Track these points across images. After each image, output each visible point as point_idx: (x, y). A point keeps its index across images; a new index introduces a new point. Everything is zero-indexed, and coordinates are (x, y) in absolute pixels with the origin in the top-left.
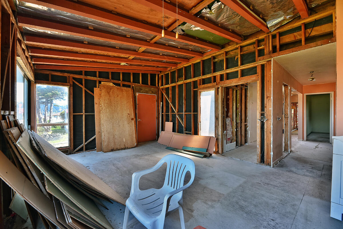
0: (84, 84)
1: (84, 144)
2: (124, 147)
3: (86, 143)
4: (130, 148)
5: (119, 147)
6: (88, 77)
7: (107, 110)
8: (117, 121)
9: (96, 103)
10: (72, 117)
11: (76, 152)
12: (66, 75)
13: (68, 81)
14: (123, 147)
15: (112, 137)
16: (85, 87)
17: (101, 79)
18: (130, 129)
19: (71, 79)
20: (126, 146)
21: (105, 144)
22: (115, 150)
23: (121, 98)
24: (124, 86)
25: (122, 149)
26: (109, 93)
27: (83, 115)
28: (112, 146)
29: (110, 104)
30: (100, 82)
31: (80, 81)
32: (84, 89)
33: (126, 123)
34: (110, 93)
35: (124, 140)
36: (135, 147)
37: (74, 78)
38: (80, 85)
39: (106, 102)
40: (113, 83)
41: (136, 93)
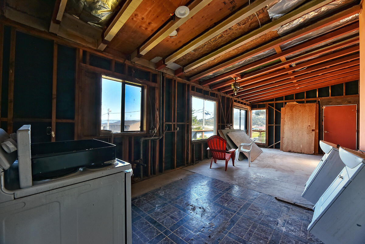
0: (274, 107)
1: (274, 144)
2: (301, 152)
4: (306, 154)
5: (295, 151)
6: (277, 101)
7: (289, 122)
8: (297, 131)
9: (282, 118)
10: (267, 127)
11: (269, 147)
12: (265, 103)
13: (266, 107)
15: (291, 142)
16: (275, 108)
17: (287, 101)
18: (309, 138)
19: (267, 105)
20: (303, 151)
21: (285, 146)
22: (292, 152)
23: (302, 113)
24: (307, 102)
25: (298, 153)
26: (292, 110)
27: (273, 126)
28: (290, 148)
29: (292, 118)
30: (286, 103)
31: (272, 105)
32: (274, 109)
33: (305, 133)
36: (312, 154)
37: (269, 104)
38: (272, 108)
39: (289, 117)
40: (297, 102)
41: (323, 106)
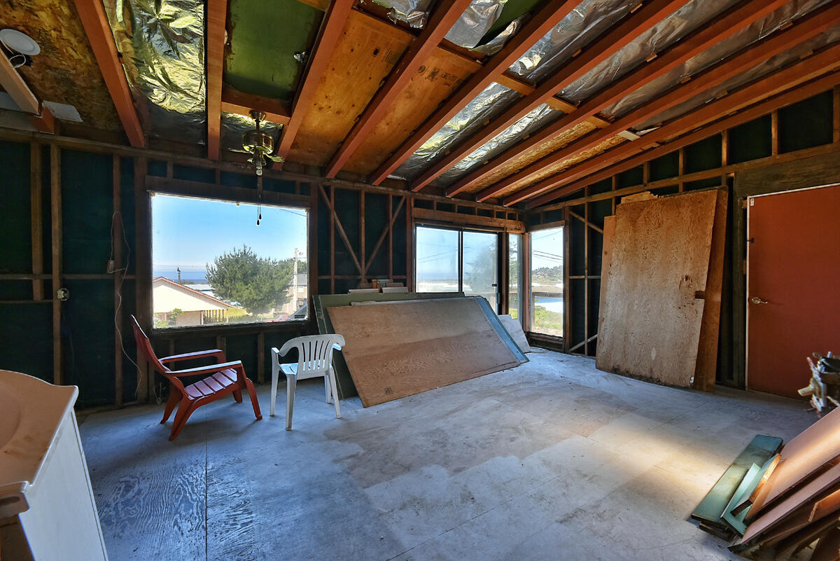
0: (586, 214)
1: (586, 341)
2: (649, 376)
3: (589, 340)
4: (665, 385)
5: (632, 370)
6: (594, 197)
7: (623, 266)
8: (645, 298)
9: (606, 253)
10: (568, 283)
11: (573, 352)
12: (560, 206)
13: (562, 217)
14: (645, 372)
15: (622, 336)
16: (589, 220)
17: (622, 191)
19: (567, 210)
20: (657, 374)
22: (622, 374)
25: (640, 378)
26: (634, 222)
27: (584, 279)
28: (617, 359)
29: (631, 252)
31: (581, 210)
32: (586, 223)
34: (638, 220)
35: (653, 355)
36: (686, 388)
37: (572, 208)
38: (581, 219)
39: (624, 247)
40: (654, 191)
41: (745, 198)
